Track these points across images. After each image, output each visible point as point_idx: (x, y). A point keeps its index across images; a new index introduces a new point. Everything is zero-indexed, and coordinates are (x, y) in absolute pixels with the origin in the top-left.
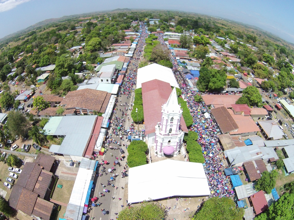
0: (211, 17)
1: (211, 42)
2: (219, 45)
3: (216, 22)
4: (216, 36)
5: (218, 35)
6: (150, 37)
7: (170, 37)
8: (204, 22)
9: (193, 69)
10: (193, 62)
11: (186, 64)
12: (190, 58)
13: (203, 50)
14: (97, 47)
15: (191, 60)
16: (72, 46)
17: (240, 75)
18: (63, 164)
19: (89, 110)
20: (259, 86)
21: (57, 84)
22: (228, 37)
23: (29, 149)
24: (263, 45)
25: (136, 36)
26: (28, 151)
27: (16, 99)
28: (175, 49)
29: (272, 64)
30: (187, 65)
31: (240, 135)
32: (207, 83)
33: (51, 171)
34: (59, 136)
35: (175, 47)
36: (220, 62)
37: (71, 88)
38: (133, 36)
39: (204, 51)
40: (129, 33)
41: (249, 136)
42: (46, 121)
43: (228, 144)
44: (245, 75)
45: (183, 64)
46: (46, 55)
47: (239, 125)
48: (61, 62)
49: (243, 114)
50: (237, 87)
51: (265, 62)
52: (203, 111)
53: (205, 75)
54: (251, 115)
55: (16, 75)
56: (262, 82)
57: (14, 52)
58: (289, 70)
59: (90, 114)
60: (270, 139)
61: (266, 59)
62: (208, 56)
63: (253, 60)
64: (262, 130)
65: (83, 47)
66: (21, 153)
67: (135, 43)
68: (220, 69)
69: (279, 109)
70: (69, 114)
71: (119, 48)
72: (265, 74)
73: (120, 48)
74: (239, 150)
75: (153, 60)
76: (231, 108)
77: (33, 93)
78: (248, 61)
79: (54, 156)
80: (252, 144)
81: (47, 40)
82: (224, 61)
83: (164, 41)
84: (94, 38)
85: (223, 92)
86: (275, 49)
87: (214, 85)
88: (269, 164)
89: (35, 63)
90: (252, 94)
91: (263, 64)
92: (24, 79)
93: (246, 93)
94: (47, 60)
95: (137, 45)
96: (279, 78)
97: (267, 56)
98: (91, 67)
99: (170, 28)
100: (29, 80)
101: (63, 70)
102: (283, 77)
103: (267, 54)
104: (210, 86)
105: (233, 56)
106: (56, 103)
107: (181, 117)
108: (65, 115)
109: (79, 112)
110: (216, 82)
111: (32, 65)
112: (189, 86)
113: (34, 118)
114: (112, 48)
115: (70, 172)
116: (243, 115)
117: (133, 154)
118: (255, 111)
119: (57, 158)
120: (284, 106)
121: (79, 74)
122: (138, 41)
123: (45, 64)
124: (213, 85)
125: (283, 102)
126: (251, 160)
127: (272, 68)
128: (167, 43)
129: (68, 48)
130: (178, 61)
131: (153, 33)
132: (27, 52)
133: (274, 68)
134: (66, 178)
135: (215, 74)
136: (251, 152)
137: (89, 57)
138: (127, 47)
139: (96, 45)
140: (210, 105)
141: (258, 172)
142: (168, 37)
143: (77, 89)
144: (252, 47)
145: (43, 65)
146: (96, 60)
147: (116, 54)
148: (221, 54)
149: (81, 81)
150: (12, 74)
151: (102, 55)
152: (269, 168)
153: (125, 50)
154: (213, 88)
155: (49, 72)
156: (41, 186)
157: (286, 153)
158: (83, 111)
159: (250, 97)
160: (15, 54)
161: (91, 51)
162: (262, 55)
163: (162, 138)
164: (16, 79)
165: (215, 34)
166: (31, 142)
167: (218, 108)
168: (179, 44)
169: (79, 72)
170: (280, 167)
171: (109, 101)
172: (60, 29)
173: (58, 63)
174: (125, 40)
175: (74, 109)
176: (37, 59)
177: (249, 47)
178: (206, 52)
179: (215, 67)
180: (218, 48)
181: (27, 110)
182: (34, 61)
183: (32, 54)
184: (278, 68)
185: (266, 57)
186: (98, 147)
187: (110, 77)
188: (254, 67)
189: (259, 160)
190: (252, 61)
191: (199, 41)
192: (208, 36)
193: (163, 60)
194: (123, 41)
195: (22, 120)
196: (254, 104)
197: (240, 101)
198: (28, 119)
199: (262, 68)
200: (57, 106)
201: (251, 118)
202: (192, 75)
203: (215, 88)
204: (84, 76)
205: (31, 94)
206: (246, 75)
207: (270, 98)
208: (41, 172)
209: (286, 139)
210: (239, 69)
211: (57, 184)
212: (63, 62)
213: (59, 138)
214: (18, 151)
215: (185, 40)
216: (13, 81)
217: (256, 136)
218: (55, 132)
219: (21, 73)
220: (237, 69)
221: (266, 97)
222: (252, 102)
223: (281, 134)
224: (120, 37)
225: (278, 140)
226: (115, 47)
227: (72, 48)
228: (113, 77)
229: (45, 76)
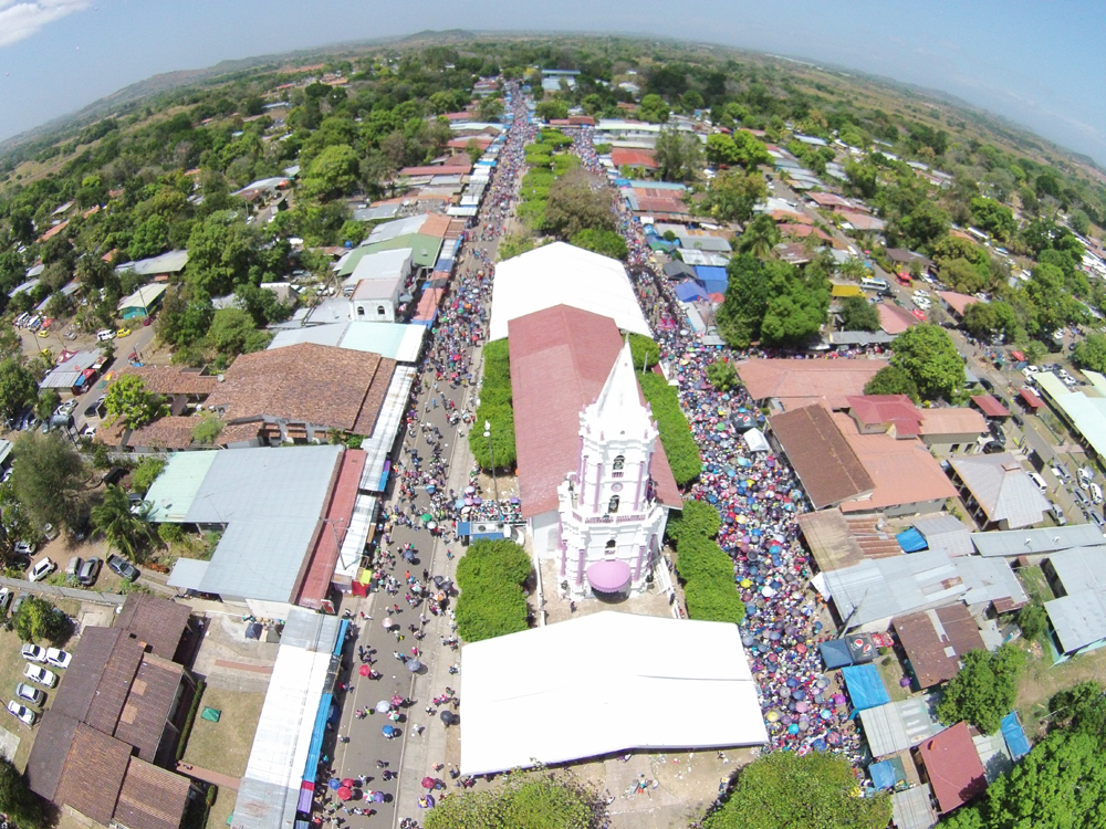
0: (775, 60)
1: (773, 154)
2: (803, 168)
3: (792, 78)
4: (795, 132)
5: (800, 127)
6: (544, 138)
7: (620, 139)
8: (749, 80)
9: (704, 260)
10: (706, 235)
11: (676, 243)
12: (695, 220)
13: (743, 189)
14: (342, 182)
15: (696, 225)
16: (252, 178)
17: (882, 280)
18: (221, 630)
19: (312, 425)
20: (956, 323)
21: (194, 327)
22: (837, 137)
23: (96, 577)
24: (971, 164)
25: (492, 135)
26: (90, 582)
27: (43, 385)
28: (638, 184)
29: (1006, 234)
30: (681, 246)
31: (881, 511)
32: (757, 317)
33: (176, 659)
34: (205, 526)
35: (637, 175)
36: (805, 231)
37: (248, 340)
38: (479, 137)
39: (748, 190)
40: (464, 126)
41: (914, 514)
42: (157, 469)
43: (835, 548)
44: (903, 280)
45: (666, 243)
46: (153, 212)
47: (875, 475)
48: (208, 243)
49: (892, 431)
50: (873, 327)
51: (978, 227)
52: (741, 421)
53: (747, 287)
54: (921, 437)
55: (44, 292)
56: (967, 306)
57: (35, 202)
58: (1072, 260)
59: (318, 441)
60: (995, 526)
61: (983, 217)
62: (761, 211)
63: (932, 221)
64: (965, 494)
65: (293, 184)
66: (67, 591)
67: (487, 163)
68: (806, 261)
69: (1031, 410)
70: (241, 443)
71: (427, 184)
72: (977, 275)
73: (431, 183)
74: (876, 572)
75: (554, 230)
76: (846, 411)
77: (105, 359)
78: (913, 228)
79: (185, 602)
80: (927, 548)
81: (158, 156)
82: (823, 228)
83: (598, 153)
84: (331, 149)
85: (819, 348)
86: (1018, 179)
87: (783, 322)
88: (993, 622)
89: (112, 245)
90: (928, 354)
91: (973, 235)
92: (72, 305)
93: (903, 350)
94: (156, 231)
95: (494, 170)
96: (1030, 290)
97: (986, 206)
98: (322, 257)
99: (621, 104)
100: (90, 309)
101: (215, 271)
102: (1049, 286)
103: (985, 198)
104: (768, 327)
105: (858, 206)
106: (192, 399)
107: (651, 454)
108: (226, 446)
109: (277, 435)
110: (789, 313)
111: (103, 254)
112: (689, 325)
113: (113, 457)
114: (398, 182)
115: (246, 660)
116: (894, 437)
117: (478, 593)
118: (939, 419)
119: (200, 607)
120: (1051, 397)
121: (275, 285)
122: (496, 155)
123: (149, 250)
124: (780, 323)
125: (1048, 380)
126: (923, 608)
127: (1007, 249)
128: (606, 161)
129: (236, 186)
130: (647, 230)
131: (555, 124)
132: (85, 202)
133: (1013, 252)
134: (232, 682)
135: (786, 283)
136: (920, 577)
137: (313, 221)
138: (456, 180)
139: (338, 175)
140: (767, 400)
141: (950, 652)
142: (610, 139)
143: (269, 343)
144: (929, 171)
145: (141, 251)
146: (340, 231)
147: (414, 209)
148: (812, 200)
149: (283, 315)
150: (28, 287)
151: (361, 211)
152: (992, 636)
153: (449, 192)
154: (780, 333)
155: (165, 278)
156: (144, 716)
157: (1056, 577)
158: (290, 431)
159: (921, 367)
160: (41, 209)
161: (321, 196)
162: (967, 201)
163: (583, 533)
164: (43, 306)
165: (790, 126)
166: (103, 549)
167: (796, 411)
168: (650, 165)
169: (275, 281)
170: (1034, 631)
171: (387, 390)
172: (207, 113)
173: (198, 245)
174: (450, 152)
175: (259, 421)
176: (117, 230)
177: (917, 173)
178: (754, 194)
179: (786, 252)
180: (801, 176)
181: (86, 426)
182: (109, 239)
183: (101, 211)
184: (1029, 250)
185: (985, 209)
186: (348, 566)
187: (391, 299)
188: (937, 249)
189: (953, 608)
190: (928, 224)
191: (728, 151)
192: (761, 134)
193: (590, 231)
194: (442, 155)
195: (68, 465)
196: (936, 393)
197: (882, 382)
198: (87, 459)
199: (968, 252)
200: (193, 410)
201: (922, 448)
202: (701, 283)
203: (786, 335)
204: (293, 293)
205: (98, 366)
206: (907, 281)
207: (998, 366)
208: (141, 662)
209: (1059, 525)
210: (879, 258)
211: (201, 705)
212: (217, 240)
213: (203, 533)
214: (54, 582)
215: (676, 150)
216: (31, 315)
217: (942, 513)
218: (190, 510)
219: (62, 286)
220: (871, 258)
221: (984, 364)
222: (926, 385)
223: (1037, 506)
224: (428, 142)
225: (1027, 527)
226: (412, 182)
227: (250, 183)
228: (402, 299)
229: (149, 293)
